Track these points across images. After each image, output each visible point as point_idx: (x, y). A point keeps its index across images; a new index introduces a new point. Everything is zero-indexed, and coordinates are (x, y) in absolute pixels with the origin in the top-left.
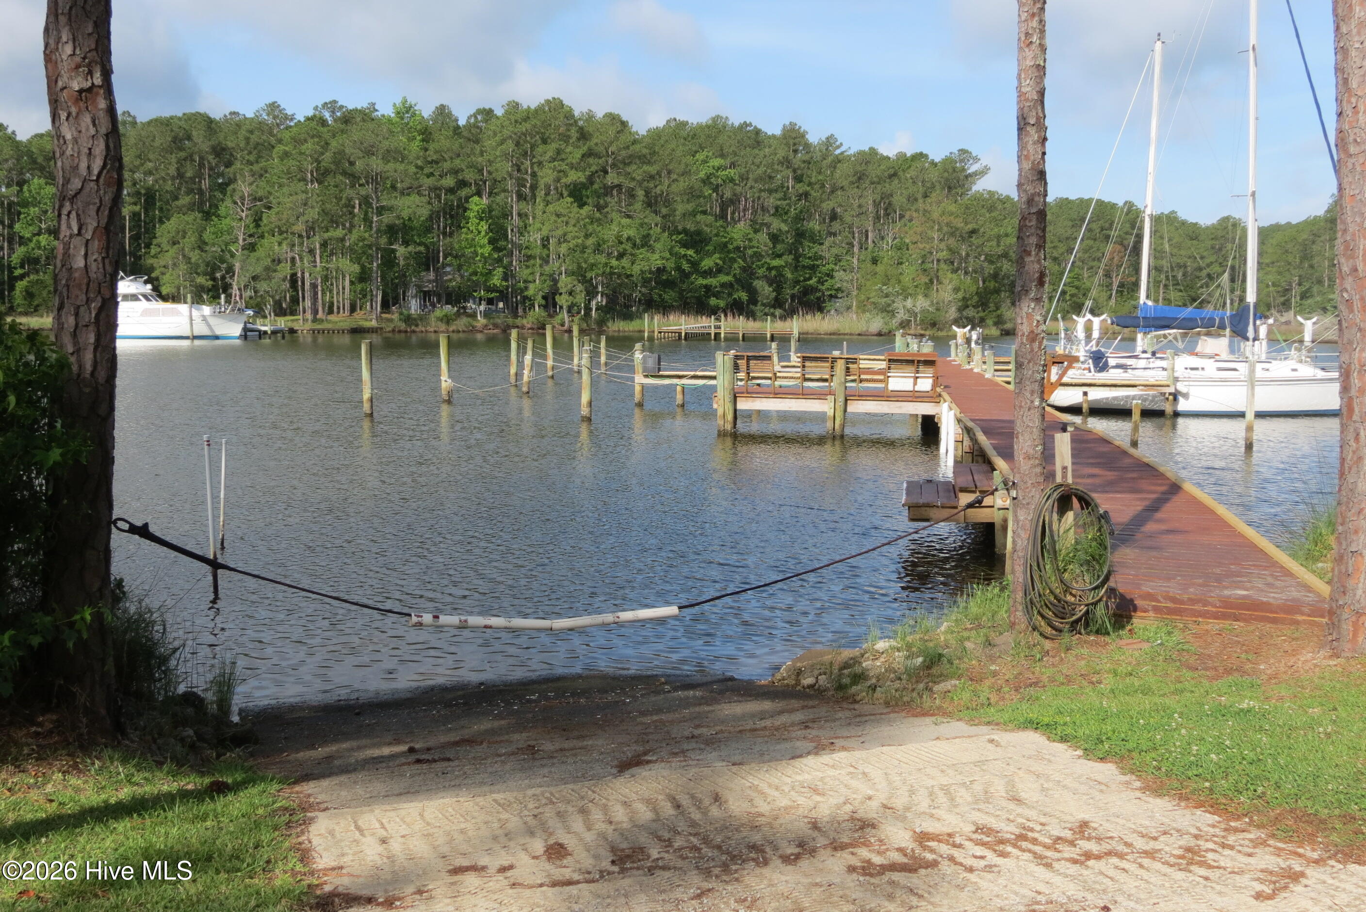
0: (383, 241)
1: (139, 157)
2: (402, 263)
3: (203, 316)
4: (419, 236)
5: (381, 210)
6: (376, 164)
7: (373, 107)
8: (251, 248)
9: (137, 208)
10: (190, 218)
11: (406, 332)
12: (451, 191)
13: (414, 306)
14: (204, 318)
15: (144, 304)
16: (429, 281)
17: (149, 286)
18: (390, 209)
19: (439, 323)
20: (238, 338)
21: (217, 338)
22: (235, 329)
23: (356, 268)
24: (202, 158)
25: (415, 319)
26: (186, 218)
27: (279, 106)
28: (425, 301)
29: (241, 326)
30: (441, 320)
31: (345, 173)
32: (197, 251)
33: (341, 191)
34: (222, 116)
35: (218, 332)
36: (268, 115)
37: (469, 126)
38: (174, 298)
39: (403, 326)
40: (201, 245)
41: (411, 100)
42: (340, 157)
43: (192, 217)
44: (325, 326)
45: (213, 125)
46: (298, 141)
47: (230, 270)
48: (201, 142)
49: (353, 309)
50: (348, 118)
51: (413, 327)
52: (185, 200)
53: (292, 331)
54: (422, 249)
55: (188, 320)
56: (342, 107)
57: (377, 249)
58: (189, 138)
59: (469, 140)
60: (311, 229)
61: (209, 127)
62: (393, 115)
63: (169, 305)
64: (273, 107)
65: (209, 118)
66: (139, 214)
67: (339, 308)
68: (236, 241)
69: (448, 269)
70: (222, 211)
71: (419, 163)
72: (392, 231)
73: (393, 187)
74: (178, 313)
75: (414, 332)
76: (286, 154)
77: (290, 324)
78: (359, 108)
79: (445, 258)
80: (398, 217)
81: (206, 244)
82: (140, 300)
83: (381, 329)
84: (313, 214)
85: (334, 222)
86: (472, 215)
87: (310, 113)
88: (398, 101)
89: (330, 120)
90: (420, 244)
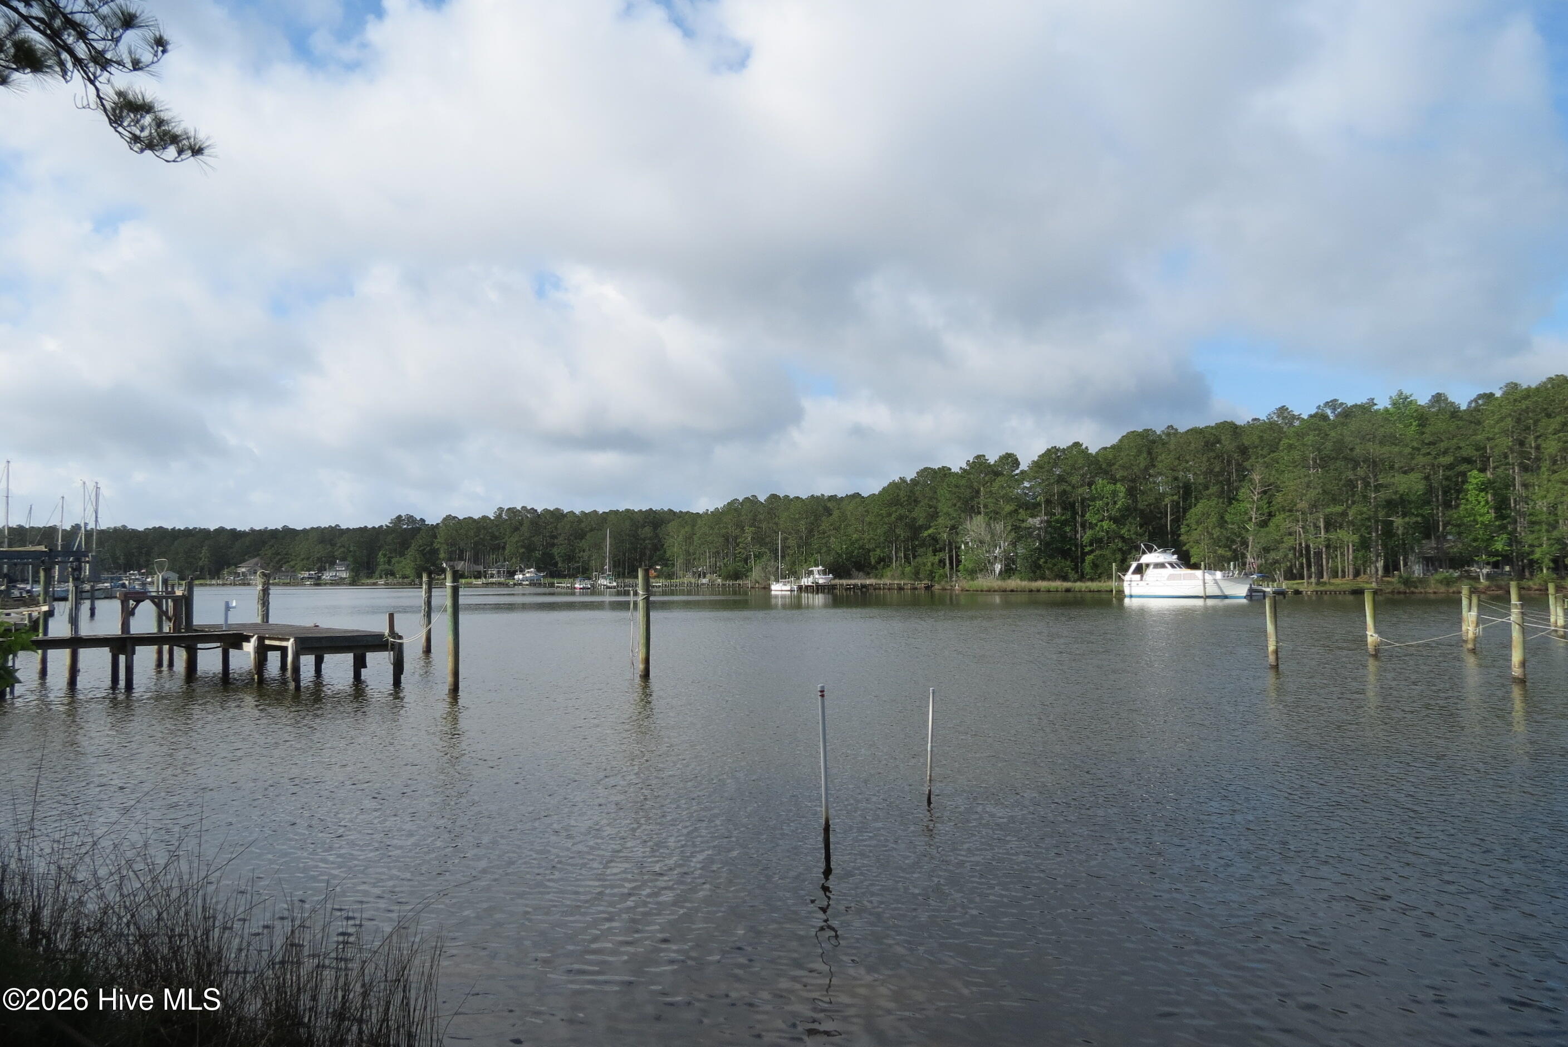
0: (1381, 515)
1: (1179, 459)
2: (1400, 532)
3: (1215, 580)
4: (1417, 508)
5: (1378, 488)
6: (1375, 450)
7: (1372, 402)
8: (1264, 524)
9: (1176, 498)
10: (1213, 502)
11: (1405, 593)
12: (1450, 467)
13: (1418, 570)
14: (1216, 582)
15: (1169, 570)
16: (1431, 548)
17: (1175, 556)
18: (1386, 486)
19: (1439, 585)
20: (1245, 598)
21: (1226, 597)
22: (1240, 590)
23: (1356, 538)
24: (1229, 456)
25: (1414, 582)
26: (1210, 503)
27: (1287, 409)
28: (1428, 566)
29: (1248, 586)
30: (1441, 582)
31: (1345, 458)
32: (1218, 529)
33: (1340, 473)
34: (1246, 422)
35: (1227, 593)
36: (1278, 417)
37: (1469, 411)
38: (1195, 567)
39: (1402, 588)
40: (1222, 522)
41: (1406, 392)
42: (1340, 446)
43: (1215, 502)
44: (1328, 588)
45: (1238, 430)
46: (1300, 435)
47: (1245, 543)
48: (1228, 444)
49: (1357, 574)
50: (1348, 413)
51: (1412, 589)
52: (1214, 489)
53: (1297, 592)
54: (1419, 519)
55: (1201, 583)
56: (1342, 404)
57: (1377, 521)
58: (1219, 441)
59: (1471, 422)
60: (1314, 506)
61: (1235, 432)
62: (1389, 406)
63: (1189, 571)
64: (1282, 410)
65: (1235, 425)
66: (1178, 503)
67: (1343, 571)
68: (1251, 519)
69: (1449, 537)
70: (1241, 495)
71: (1415, 444)
72: (1390, 505)
73: (1392, 467)
74: (1195, 578)
75: (1413, 593)
76: (1290, 447)
77: (1295, 587)
78: (1359, 403)
79: (1445, 526)
80: (1396, 493)
81: (1226, 522)
82: (1166, 567)
83: (1381, 590)
84: (1312, 494)
85: (1335, 500)
86: (1470, 487)
87: (1313, 411)
88: (1394, 394)
89: (1332, 417)
90: (1417, 516)
